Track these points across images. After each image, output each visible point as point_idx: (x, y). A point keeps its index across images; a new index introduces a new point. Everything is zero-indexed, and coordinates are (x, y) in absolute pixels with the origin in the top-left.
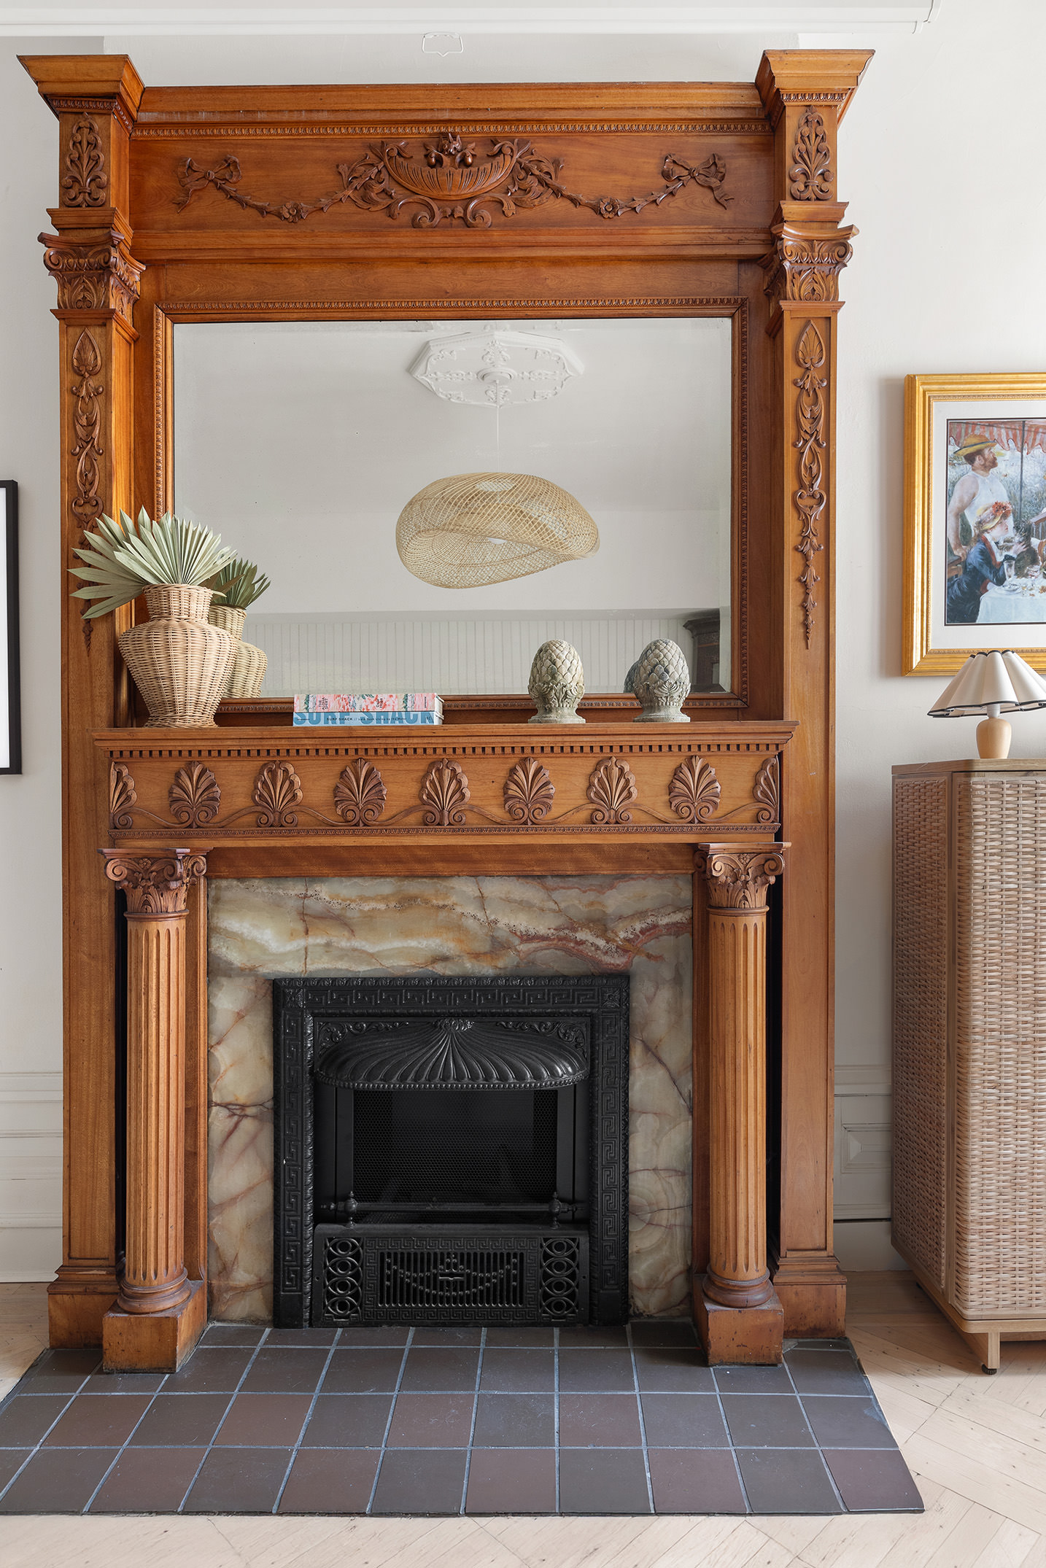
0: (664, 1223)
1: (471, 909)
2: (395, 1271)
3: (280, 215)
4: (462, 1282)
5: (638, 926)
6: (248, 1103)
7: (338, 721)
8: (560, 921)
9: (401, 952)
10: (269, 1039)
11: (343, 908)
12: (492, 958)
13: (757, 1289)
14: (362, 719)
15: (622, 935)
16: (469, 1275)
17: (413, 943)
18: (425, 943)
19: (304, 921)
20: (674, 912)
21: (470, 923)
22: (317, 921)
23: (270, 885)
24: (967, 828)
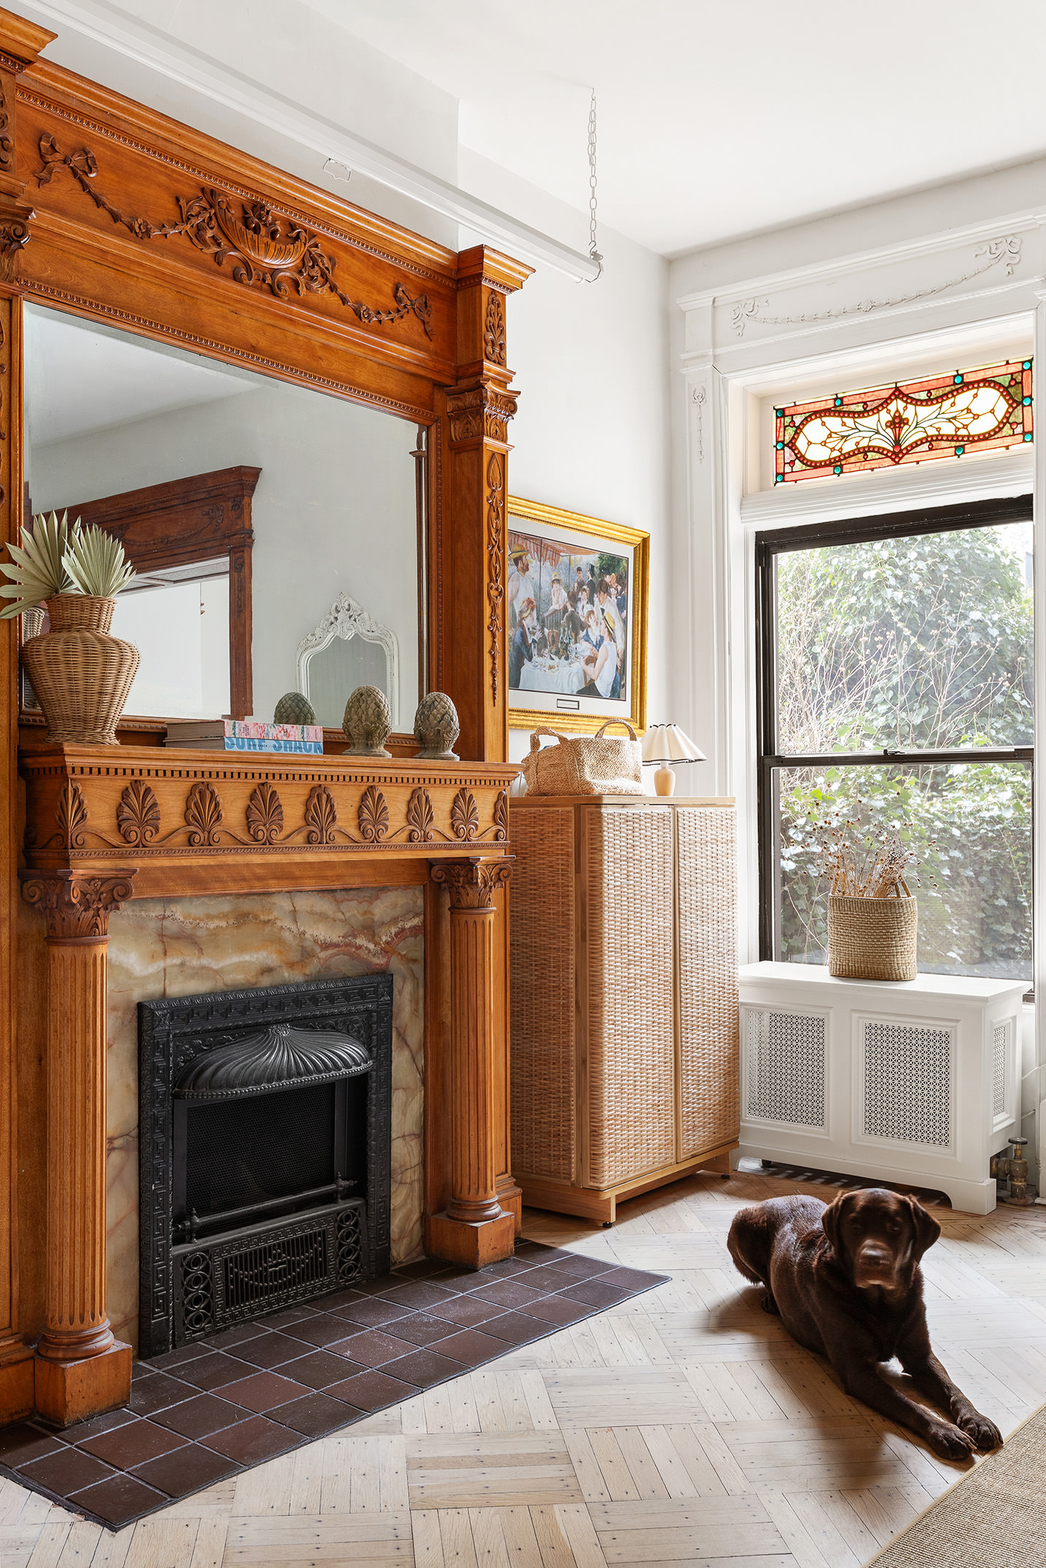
0: (408, 1181)
1: (287, 923)
2: (237, 1273)
3: (131, 228)
4: (285, 1269)
5: (394, 930)
6: (116, 1136)
7: (257, 747)
8: (346, 929)
9: (239, 967)
10: (135, 1065)
11: (194, 928)
12: (302, 966)
13: (496, 1205)
14: (275, 746)
15: (384, 938)
16: (289, 1261)
17: (247, 957)
18: (255, 956)
19: (163, 942)
20: (414, 917)
21: (287, 935)
22: (172, 941)
23: (134, 908)
24: (600, 844)
